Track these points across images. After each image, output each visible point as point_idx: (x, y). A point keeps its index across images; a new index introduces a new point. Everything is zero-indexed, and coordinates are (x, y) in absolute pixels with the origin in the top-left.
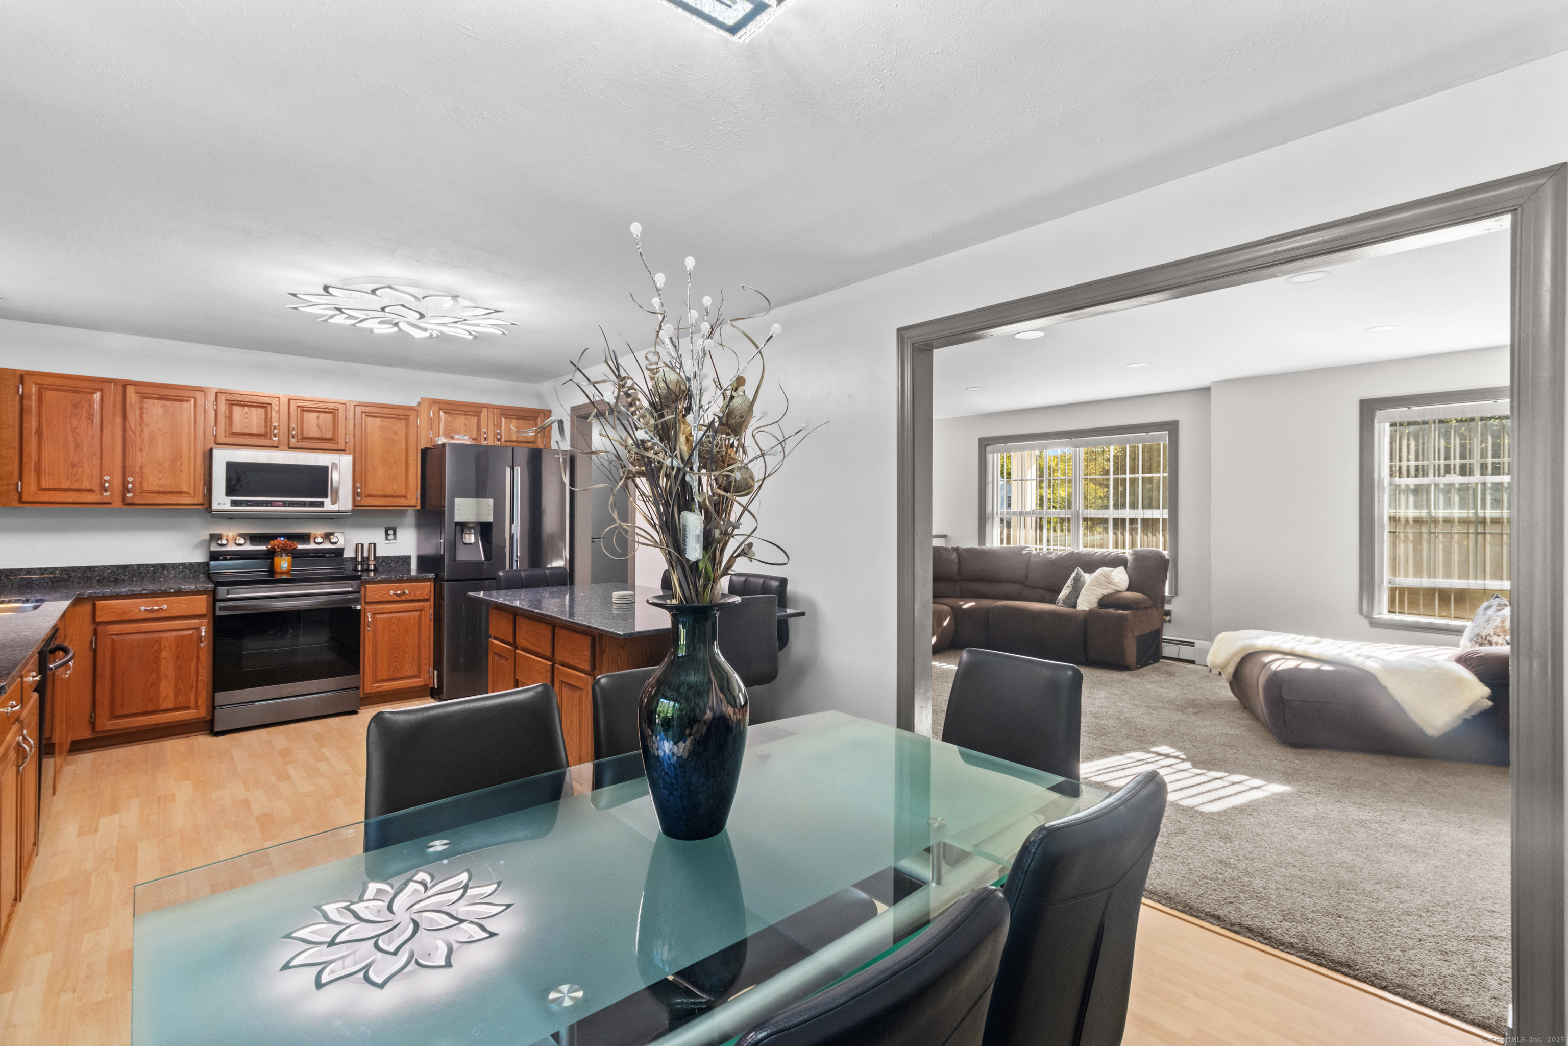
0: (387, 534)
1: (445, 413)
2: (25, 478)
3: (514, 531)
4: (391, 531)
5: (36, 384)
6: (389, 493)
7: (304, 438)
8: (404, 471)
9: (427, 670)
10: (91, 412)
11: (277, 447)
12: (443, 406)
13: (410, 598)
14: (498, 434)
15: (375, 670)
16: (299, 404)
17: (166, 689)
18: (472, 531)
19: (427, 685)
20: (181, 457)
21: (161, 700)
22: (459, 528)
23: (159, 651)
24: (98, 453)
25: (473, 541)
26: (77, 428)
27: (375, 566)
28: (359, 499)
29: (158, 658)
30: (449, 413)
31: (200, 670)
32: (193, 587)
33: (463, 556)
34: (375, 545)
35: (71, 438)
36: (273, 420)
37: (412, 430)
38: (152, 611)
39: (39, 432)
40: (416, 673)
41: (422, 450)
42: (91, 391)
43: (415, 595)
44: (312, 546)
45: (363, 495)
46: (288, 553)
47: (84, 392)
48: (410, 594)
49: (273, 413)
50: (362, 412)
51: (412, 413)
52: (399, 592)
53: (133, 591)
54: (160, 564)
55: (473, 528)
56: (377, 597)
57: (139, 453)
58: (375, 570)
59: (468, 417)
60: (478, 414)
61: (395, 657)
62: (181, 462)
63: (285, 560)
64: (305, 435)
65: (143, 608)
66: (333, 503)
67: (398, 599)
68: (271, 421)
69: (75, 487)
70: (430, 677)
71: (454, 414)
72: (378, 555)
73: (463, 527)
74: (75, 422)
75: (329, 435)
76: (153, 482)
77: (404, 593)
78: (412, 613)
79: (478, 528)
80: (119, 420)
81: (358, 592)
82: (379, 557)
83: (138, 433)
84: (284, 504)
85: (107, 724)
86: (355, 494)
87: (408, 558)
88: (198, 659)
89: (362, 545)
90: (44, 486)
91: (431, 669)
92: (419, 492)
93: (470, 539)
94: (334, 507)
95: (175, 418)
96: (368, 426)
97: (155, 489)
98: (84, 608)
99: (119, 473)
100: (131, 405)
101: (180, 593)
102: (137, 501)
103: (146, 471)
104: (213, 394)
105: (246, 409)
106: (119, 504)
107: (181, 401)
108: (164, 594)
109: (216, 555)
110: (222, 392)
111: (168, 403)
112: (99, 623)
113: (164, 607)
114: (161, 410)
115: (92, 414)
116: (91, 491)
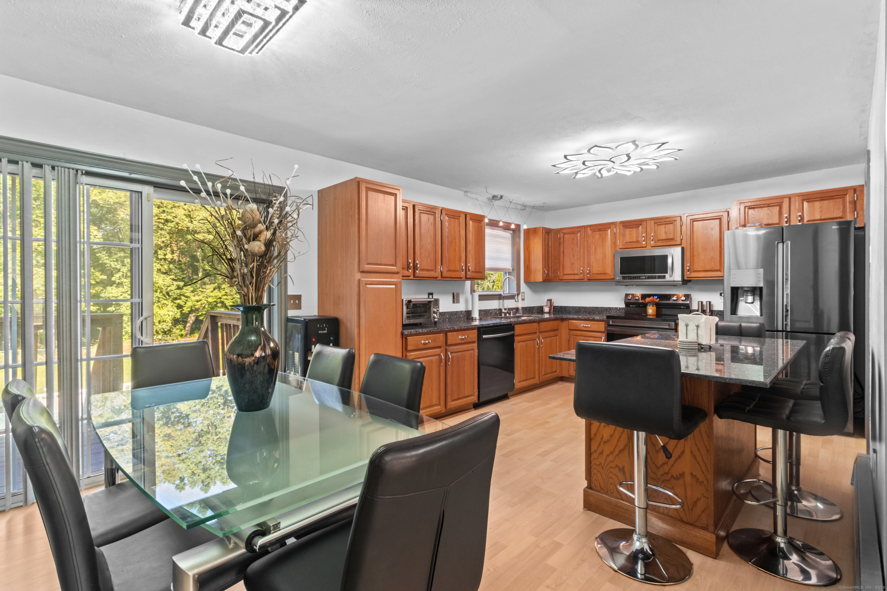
0: (721, 295)
1: (750, 209)
2: (560, 270)
5: (562, 233)
6: (708, 269)
7: (658, 240)
8: (718, 253)
11: (644, 247)
12: (747, 204)
14: (800, 216)
16: (655, 221)
18: (749, 292)
20: (605, 257)
24: (579, 258)
28: (686, 273)
30: (753, 208)
32: (598, 318)
33: (744, 312)
34: (710, 302)
35: (572, 253)
36: (643, 233)
37: (724, 225)
38: (585, 327)
39: (563, 252)
42: (577, 232)
44: (671, 302)
45: (689, 271)
46: (653, 305)
47: (575, 233)
49: (643, 229)
50: (691, 219)
51: (725, 214)
53: (579, 317)
55: (749, 290)
57: (592, 256)
59: (771, 208)
62: (606, 259)
63: (652, 309)
64: (659, 238)
65: (582, 325)
66: (671, 276)
69: (573, 273)
71: (757, 208)
73: (740, 291)
74: (573, 246)
75: (670, 237)
76: (596, 269)
79: (754, 291)
80: (586, 243)
84: (646, 277)
86: (683, 270)
89: (702, 302)
90: (565, 273)
93: (747, 299)
94: (671, 279)
95: (603, 239)
96: (695, 228)
97: (596, 272)
98: (565, 323)
99: (586, 266)
100: (589, 236)
101: (594, 320)
102: (591, 278)
103: (594, 264)
104: (618, 224)
105: (631, 229)
106: (586, 280)
107: (606, 230)
108: (588, 320)
109: (627, 304)
110: (622, 222)
111: (601, 232)
112: (570, 330)
113: (589, 326)
114: (598, 236)
115: (578, 242)
116: (577, 274)
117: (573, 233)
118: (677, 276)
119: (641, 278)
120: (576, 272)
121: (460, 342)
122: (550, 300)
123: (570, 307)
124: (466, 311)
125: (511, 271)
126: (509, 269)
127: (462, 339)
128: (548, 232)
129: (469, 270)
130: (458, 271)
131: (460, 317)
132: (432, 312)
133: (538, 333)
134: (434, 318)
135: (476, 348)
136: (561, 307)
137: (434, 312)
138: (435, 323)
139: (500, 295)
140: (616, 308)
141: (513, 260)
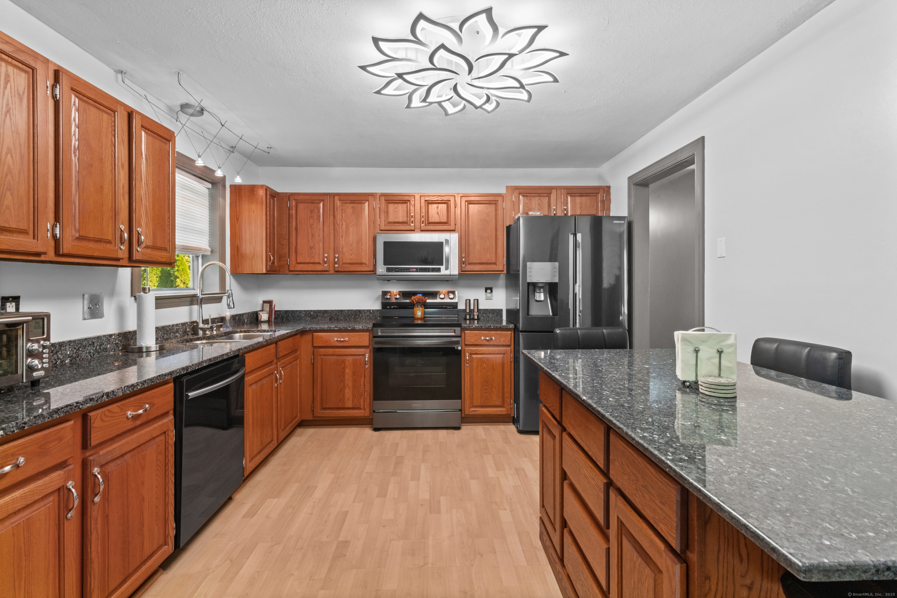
0: (486, 291)
1: (523, 196)
2: (291, 257)
3: (577, 290)
4: (489, 289)
5: (295, 200)
6: (484, 261)
7: (430, 223)
8: (494, 244)
9: (509, 402)
10: (318, 215)
11: (414, 230)
12: (521, 191)
13: (496, 344)
14: (565, 209)
15: (472, 398)
16: (426, 199)
17: (348, 393)
18: (542, 290)
19: (510, 415)
20: (362, 240)
21: (346, 401)
22: (531, 288)
23: (344, 368)
24: (322, 240)
25: (542, 298)
26: (312, 225)
27: (478, 316)
28: (464, 266)
29: (344, 372)
30: (526, 196)
31: (366, 384)
32: (356, 327)
33: (535, 311)
34: (478, 300)
35: (310, 231)
36: (411, 212)
37: (500, 212)
38: (341, 341)
39: (296, 228)
40: (500, 404)
41: (507, 227)
42: (319, 201)
43: (500, 341)
44: (438, 300)
45: (467, 263)
46: (422, 305)
47: (315, 203)
48: (495, 340)
49: (411, 206)
50: (466, 201)
51: (500, 199)
52: (488, 338)
53: (331, 328)
54: (358, 310)
55: (541, 287)
56: (473, 341)
57: (341, 239)
58: (478, 319)
59: (541, 198)
60: (549, 195)
61: (486, 389)
62: (362, 244)
63: (419, 310)
64: (430, 221)
65: (336, 339)
66: (447, 269)
67: (487, 343)
68: (410, 213)
69: (312, 261)
70: (511, 408)
71: (530, 196)
72: (480, 307)
73: (533, 287)
74: (311, 221)
75: (444, 220)
76: (348, 257)
77: (492, 339)
78: (497, 356)
79: (547, 288)
80: (332, 218)
81: (460, 337)
82: (481, 310)
83: (340, 226)
84: (417, 270)
85: (320, 413)
86: (461, 263)
87: (501, 310)
88: (365, 376)
89: (470, 300)
90: (298, 261)
91: (512, 402)
92: (505, 259)
93: (540, 297)
94: (447, 272)
95: (358, 215)
96: (470, 211)
97: (349, 261)
98: (308, 337)
99: (332, 252)
100: (337, 209)
101: (354, 330)
102: (340, 269)
103: (344, 250)
104: (378, 197)
105: (396, 205)
106: (332, 271)
107: (361, 203)
108: (346, 330)
109: (385, 305)
110: (383, 195)
111: (355, 205)
112: (315, 347)
113: (347, 339)
114: (351, 210)
115: (319, 216)
116: (319, 263)
117: (312, 203)
118: (454, 269)
119: (411, 270)
120: (317, 260)
121: (130, 425)
122: (270, 303)
123: (300, 312)
124: (119, 335)
125: (209, 253)
126: (205, 250)
127: (136, 417)
128: (273, 195)
129: (139, 243)
130: (109, 242)
131: (106, 349)
132: (21, 352)
133: (275, 361)
134: (31, 369)
135: (172, 427)
136: (287, 312)
137: (31, 354)
138: (35, 383)
139: (195, 296)
140: (369, 311)
141: (212, 234)
